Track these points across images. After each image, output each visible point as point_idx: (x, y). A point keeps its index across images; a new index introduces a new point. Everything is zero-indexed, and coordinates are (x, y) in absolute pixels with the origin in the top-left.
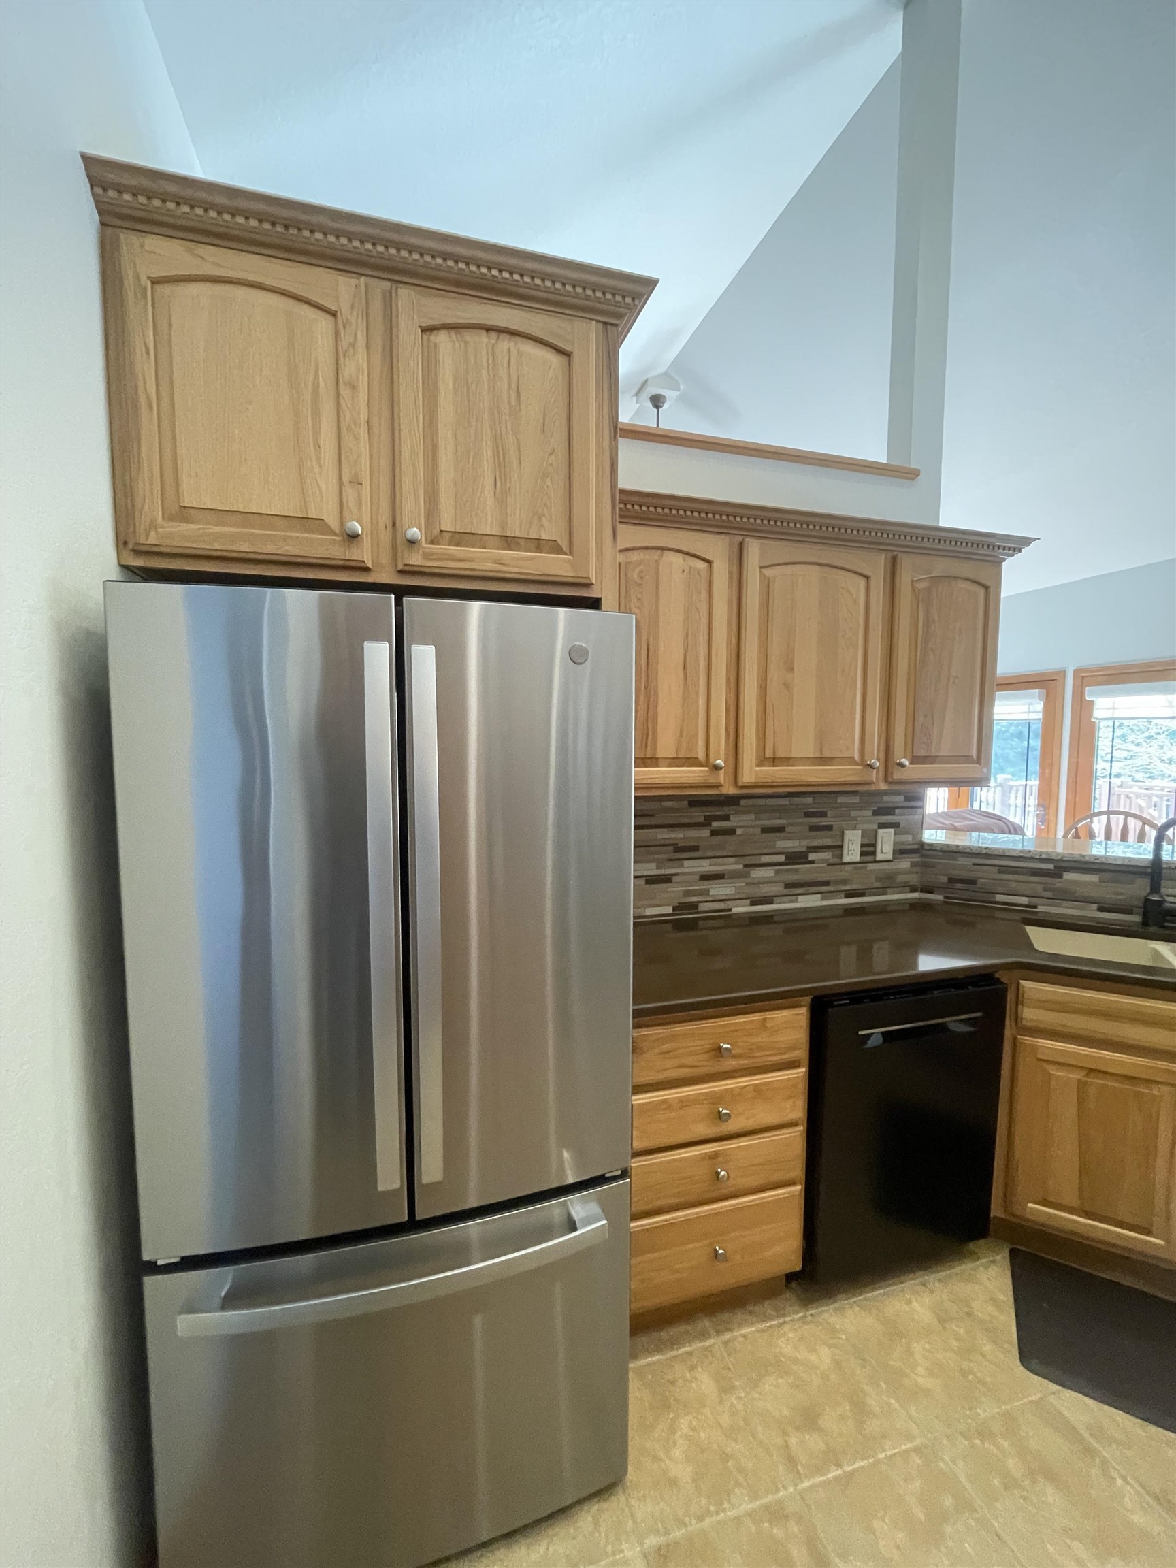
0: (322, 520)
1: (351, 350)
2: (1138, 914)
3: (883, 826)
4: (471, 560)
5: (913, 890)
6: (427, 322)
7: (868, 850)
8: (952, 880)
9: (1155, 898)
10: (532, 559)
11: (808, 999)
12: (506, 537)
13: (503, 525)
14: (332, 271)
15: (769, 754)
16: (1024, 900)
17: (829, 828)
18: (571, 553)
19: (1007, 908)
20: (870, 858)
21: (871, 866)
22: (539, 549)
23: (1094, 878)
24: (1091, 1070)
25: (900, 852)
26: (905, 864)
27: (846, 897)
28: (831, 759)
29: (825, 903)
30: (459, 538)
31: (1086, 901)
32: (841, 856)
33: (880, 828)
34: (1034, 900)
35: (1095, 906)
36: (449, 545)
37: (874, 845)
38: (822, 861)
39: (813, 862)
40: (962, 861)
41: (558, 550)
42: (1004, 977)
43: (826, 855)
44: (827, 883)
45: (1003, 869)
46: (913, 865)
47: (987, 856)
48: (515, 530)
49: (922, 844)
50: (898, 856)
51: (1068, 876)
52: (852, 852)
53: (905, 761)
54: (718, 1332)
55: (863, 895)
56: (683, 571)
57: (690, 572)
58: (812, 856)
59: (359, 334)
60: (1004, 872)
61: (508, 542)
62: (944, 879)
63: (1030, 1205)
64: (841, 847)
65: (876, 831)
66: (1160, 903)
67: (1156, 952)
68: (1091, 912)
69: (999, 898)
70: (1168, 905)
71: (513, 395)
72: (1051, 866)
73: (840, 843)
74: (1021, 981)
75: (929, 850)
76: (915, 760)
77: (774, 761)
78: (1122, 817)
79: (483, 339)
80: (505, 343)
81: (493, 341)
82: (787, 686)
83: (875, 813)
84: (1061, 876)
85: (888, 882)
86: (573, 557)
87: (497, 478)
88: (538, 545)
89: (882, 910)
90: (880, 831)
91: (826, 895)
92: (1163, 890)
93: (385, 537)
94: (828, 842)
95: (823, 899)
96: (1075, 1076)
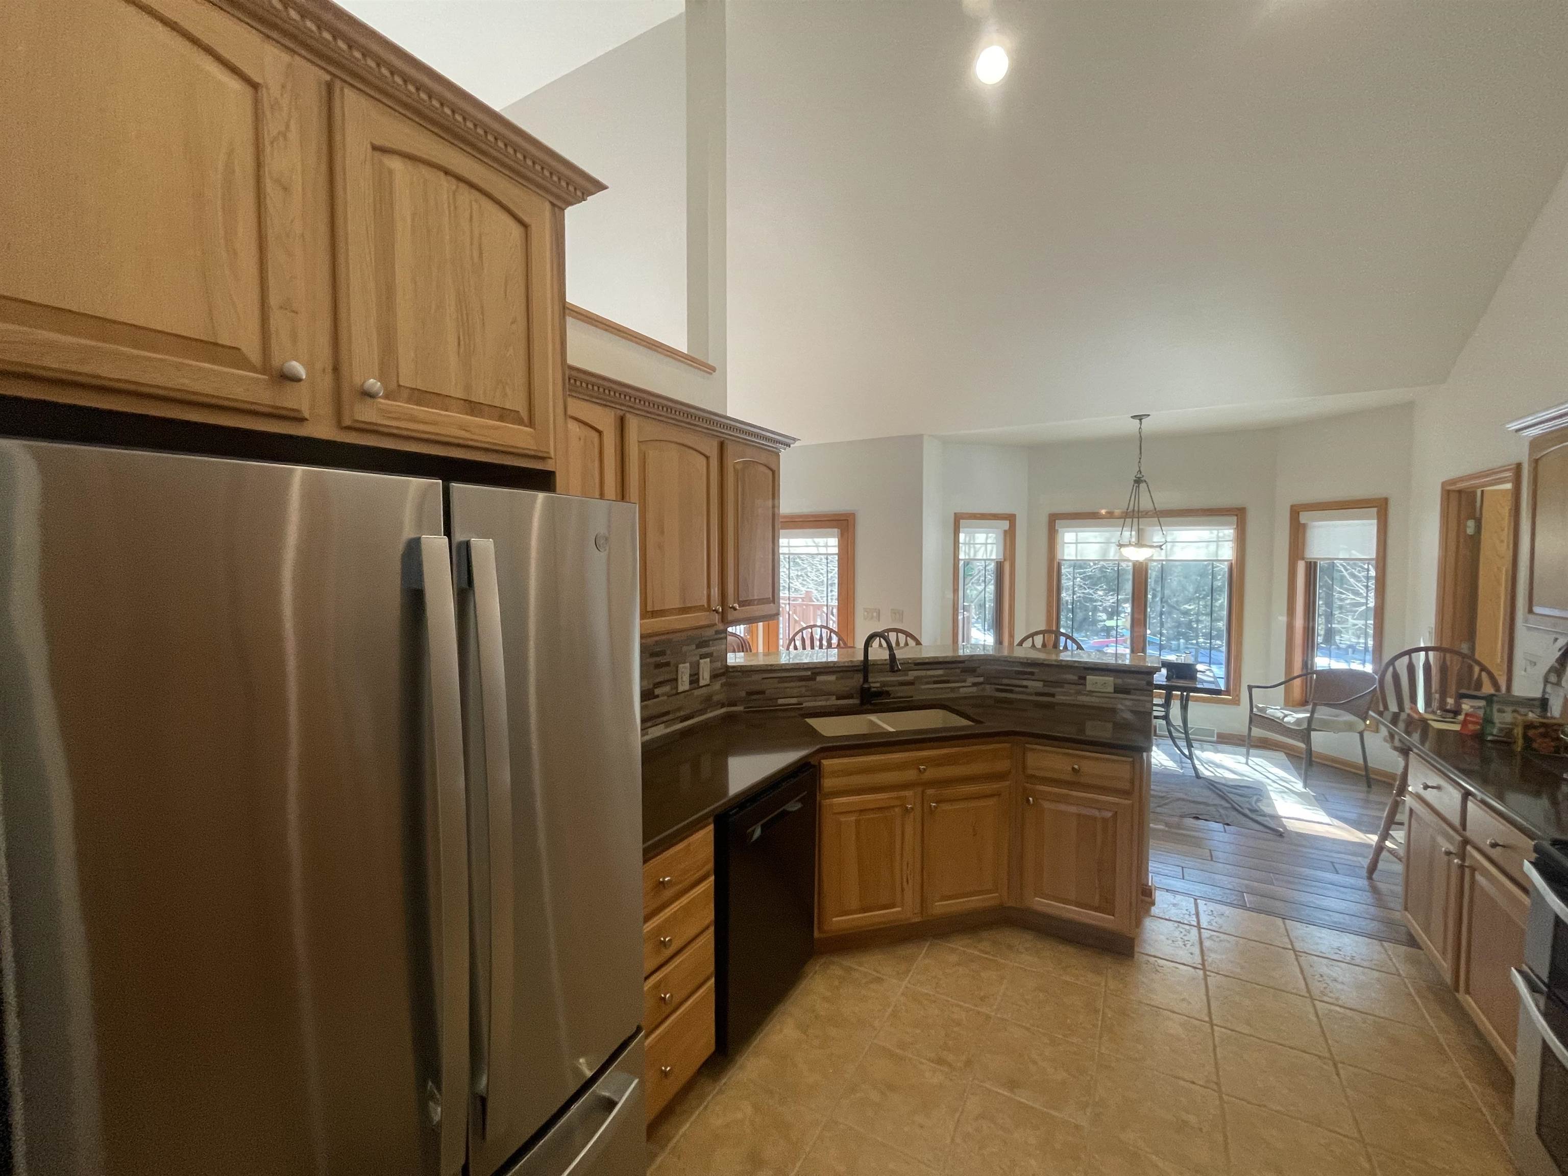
0: (239, 349)
1: (281, 139)
2: (857, 698)
3: (703, 656)
4: (435, 423)
5: (723, 706)
6: (378, 142)
7: (694, 679)
8: (750, 694)
9: (866, 686)
10: (497, 428)
11: (711, 820)
12: (471, 402)
13: (468, 388)
14: (254, 31)
15: (649, 609)
16: (794, 701)
17: (667, 664)
18: (531, 424)
19: (787, 709)
20: (695, 685)
21: (697, 692)
22: (501, 418)
23: (832, 678)
24: (861, 811)
25: (714, 676)
26: (717, 686)
27: (682, 722)
28: (690, 608)
29: (669, 730)
30: (420, 396)
31: (830, 694)
32: (677, 688)
33: (701, 658)
34: (801, 699)
35: (834, 697)
36: (407, 402)
37: (698, 674)
38: (663, 695)
39: (657, 696)
40: (756, 677)
41: (520, 422)
42: (813, 761)
43: (666, 689)
44: (667, 713)
45: (782, 680)
46: (722, 685)
47: (774, 671)
48: (478, 396)
49: (727, 667)
50: (713, 680)
51: (820, 678)
52: (684, 684)
53: (736, 606)
54: (663, 1148)
55: (693, 717)
56: (580, 439)
57: (585, 440)
58: (657, 691)
59: (292, 122)
60: (784, 682)
61: (473, 407)
62: (743, 694)
63: (834, 919)
64: (676, 680)
65: (698, 661)
66: (869, 688)
67: (871, 721)
68: (833, 701)
69: (780, 701)
70: (873, 689)
71: (476, 254)
72: (809, 673)
73: (675, 677)
74: (822, 761)
75: (733, 672)
76: (743, 604)
77: (655, 614)
78: (819, 629)
79: (446, 184)
80: (466, 196)
81: (454, 187)
82: (660, 547)
83: (698, 647)
84: (815, 679)
85: (708, 702)
86: (535, 429)
87: (462, 338)
88: (503, 414)
89: (705, 727)
90: (702, 661)
91: (667, 723)
92: (870, 680)
93: (326, 382)
94: (667, 677)
95: (666, 727)
96: (853, 818)
